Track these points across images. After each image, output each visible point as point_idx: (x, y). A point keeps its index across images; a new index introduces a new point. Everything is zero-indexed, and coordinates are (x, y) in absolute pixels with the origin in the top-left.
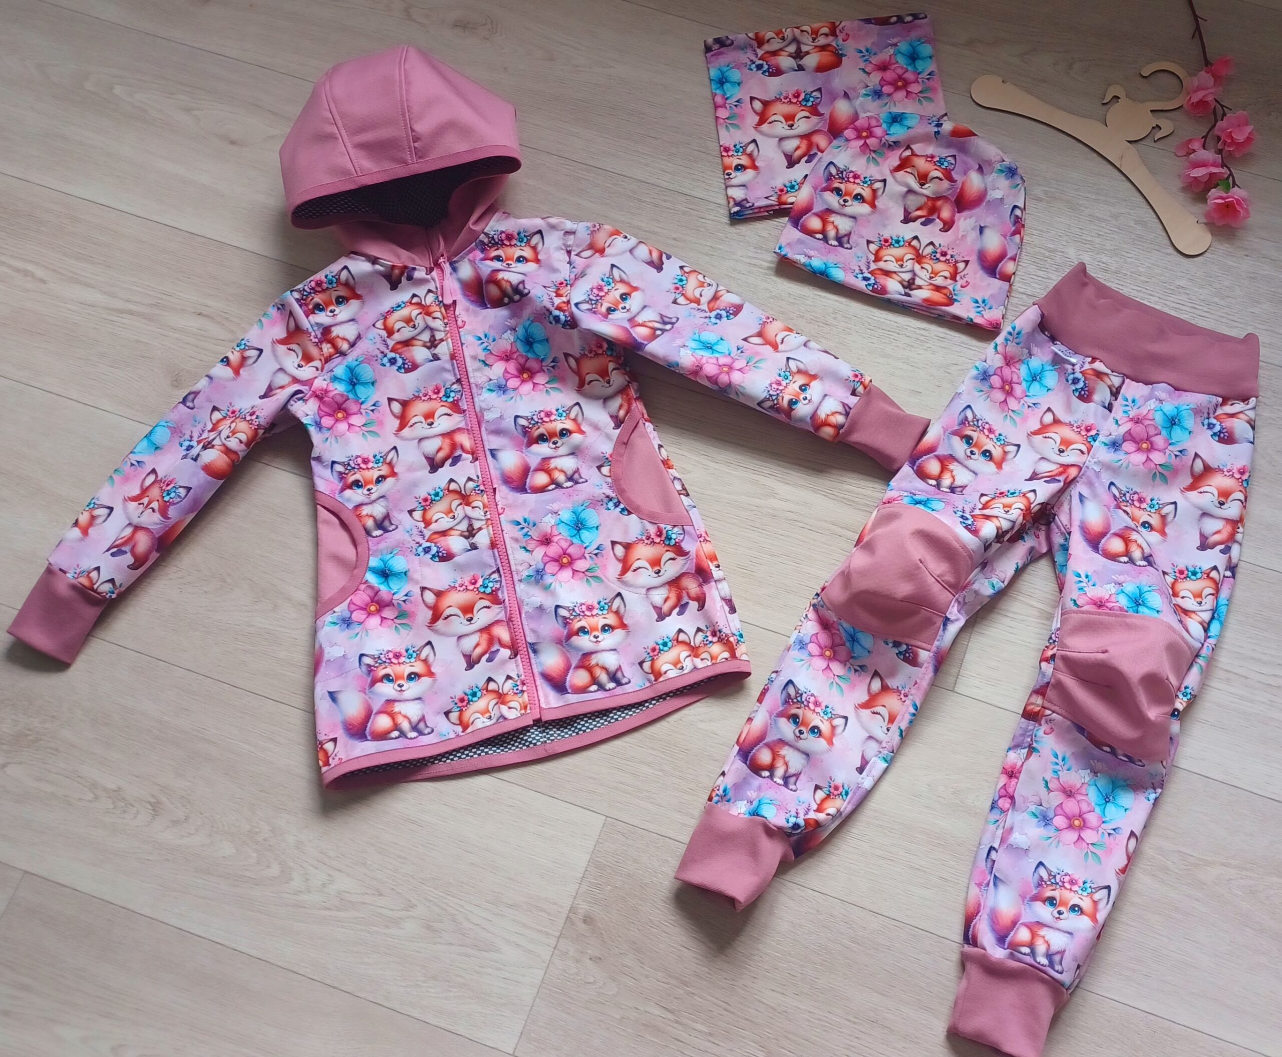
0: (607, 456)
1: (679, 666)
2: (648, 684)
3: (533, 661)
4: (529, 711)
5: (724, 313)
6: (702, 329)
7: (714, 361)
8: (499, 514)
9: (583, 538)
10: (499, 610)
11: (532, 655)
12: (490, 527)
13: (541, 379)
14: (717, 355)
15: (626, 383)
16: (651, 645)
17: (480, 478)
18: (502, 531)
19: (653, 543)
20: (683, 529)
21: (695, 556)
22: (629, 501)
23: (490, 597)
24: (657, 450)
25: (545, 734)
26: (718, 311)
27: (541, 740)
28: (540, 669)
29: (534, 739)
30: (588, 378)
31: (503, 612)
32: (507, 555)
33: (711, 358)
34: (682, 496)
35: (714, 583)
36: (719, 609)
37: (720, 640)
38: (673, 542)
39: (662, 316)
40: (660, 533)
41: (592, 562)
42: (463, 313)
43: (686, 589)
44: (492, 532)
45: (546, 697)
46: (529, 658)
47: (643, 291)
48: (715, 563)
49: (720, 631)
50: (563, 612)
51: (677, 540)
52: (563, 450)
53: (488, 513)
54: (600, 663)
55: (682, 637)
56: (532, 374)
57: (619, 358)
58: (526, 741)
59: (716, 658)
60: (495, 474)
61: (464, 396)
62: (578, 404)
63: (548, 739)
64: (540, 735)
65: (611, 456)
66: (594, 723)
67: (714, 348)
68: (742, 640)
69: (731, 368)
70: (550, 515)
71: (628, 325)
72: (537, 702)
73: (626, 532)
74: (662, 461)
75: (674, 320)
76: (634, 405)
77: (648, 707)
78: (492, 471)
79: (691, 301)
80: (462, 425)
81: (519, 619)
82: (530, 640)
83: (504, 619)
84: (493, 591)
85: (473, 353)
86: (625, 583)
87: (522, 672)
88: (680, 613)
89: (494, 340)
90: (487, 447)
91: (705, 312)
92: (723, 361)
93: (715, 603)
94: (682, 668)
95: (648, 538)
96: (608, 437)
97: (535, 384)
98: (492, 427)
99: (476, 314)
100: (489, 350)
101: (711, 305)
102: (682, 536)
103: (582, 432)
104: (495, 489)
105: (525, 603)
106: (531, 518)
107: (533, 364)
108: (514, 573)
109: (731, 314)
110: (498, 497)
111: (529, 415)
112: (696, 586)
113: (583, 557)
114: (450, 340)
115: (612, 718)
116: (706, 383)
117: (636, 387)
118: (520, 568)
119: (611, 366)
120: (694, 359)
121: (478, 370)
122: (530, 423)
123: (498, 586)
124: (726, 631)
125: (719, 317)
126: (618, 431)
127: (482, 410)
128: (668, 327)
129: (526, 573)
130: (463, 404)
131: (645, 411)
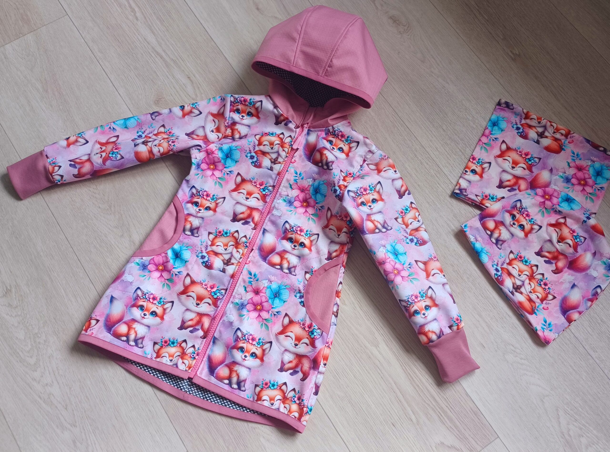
0: (313, 270)
1: (272, 402)
2: (251, 399)
3: (210, 347)
4: (190, 371)
5: (415, 240)
6: (400, 241)
7: (393, 264)
8: (246, 264)
9: (275, 302)
10: (213, 309)
11: (211, 343)
12: (238, 266)
13: (310, 211)
14: (397, 261)
15: (346, 242)
16: (267, 380)
17: (250, 240)
18: (242, 273)
19: (304, 329)
20: (322, 333)
21: (318, 352)
22: (307, 299)
23: (214, 300)
24: (338, 284)
25: (189, 387)
26: (414, 237)
27: (186, 389)
28: (210, 353)
29: (183, 386)
30: (331, 227)
31: (214, 312)
32: (235, 286)
33: (393, 261)
34: (333, 316)
35: (317, 372)
36: (310, 388)
37: (299, 404)
38: (313, 336)
39: (385, 222)
40: (310, 326)
41: (270, 317)
42: (298, 156)
43: (303, 364)
44: (236, 270)
45: (203, 369)
46: (209, 343)
47: (385, 203)
48: (325, 362)
49: (302, 400)
50: (239, 334)
51: (315, 337)
52: (296, 252)
53: (241, 259)
54: (238, 372)
55: (284, 387)
56: (308, 205)
57: (351, 228)
58: (179, 384)
59: (291, 413)
60: (258, 242)
61: (271, 195)
62: (318, 235)
63: (189, 391)
64: (187, 386)
65: (315, 271)
66: (215, 399)
67: (398, 256)
68: (310, 413)
69: (399, 273)
70: (267, 281)
71: (365, 217)
72: (197, 369)
73: (296, 314)
74: (336, 291)
75: (389, 228)
76: (342, 255)
77: (244, 411)
78: (258, 240)
79: (404, 223)
80: (260, 208)
81: (218, 321)
82: (216, 335)
83: (212, 316)
84: (217, 298)
85: (289, 178)
86: (277, 340)
87: (201, 348)
88: (291, 374)
89: (302, 179)
90: (264, 227)
91: (407, 233)
92: (398, 266)
93: (310, 384)
94: (272, 404)
95: (304, 325)
96: (320, 261)
97: (306, 211)
98: (273, 218)
99: (303, 161)
100: (297, 182)
101: (413, 232)
102: (319, 336)
103: (310, 250)
104: (253, 250)
105: (226, 315)
106: (258, 276)
107: (311, 202)
108: (232, 296)
109: (418, 243)
110: (251, 254)
111: (293, 225)
112: (308, 367)
113: (268, 311)
114: (283, 165)
115: (224, 403)
116: (382, 272)
117: (349, 247)
118: (237, 296)
119: (345, 230)
120: (384, 256)
121: (286, 187)
122: (290, 229)
123: (221, 297)
124: (305, 403)
125: (412, 240)
126: (327, 262)
127: (274, 207)
128: (384, 230)
129: (237, 301)
130: (268, 199)
131: (345, 261)
